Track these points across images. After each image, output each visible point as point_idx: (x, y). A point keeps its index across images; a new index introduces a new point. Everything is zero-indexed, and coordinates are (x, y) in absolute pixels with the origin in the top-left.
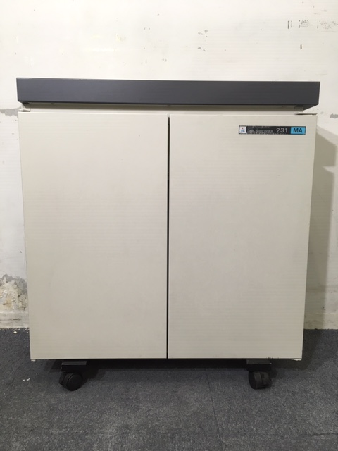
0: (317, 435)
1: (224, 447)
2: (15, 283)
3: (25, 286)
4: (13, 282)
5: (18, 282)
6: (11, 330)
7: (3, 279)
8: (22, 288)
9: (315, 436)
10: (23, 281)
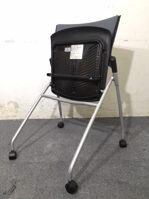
4: (13, 103)
6: (13, 120)
7: (9, 102)
8: (16, 105)
9: (112, 145)
10: (16, 103)
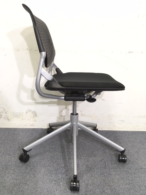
0: (141, 169)
1: (111, 172)
2: (32, 112)
3: (36, 113)
4: (31, 112)
5: (33, 112)
7: (28, 111)
8: (35, 114)
9: (141, 170)
10: (35, 112)
